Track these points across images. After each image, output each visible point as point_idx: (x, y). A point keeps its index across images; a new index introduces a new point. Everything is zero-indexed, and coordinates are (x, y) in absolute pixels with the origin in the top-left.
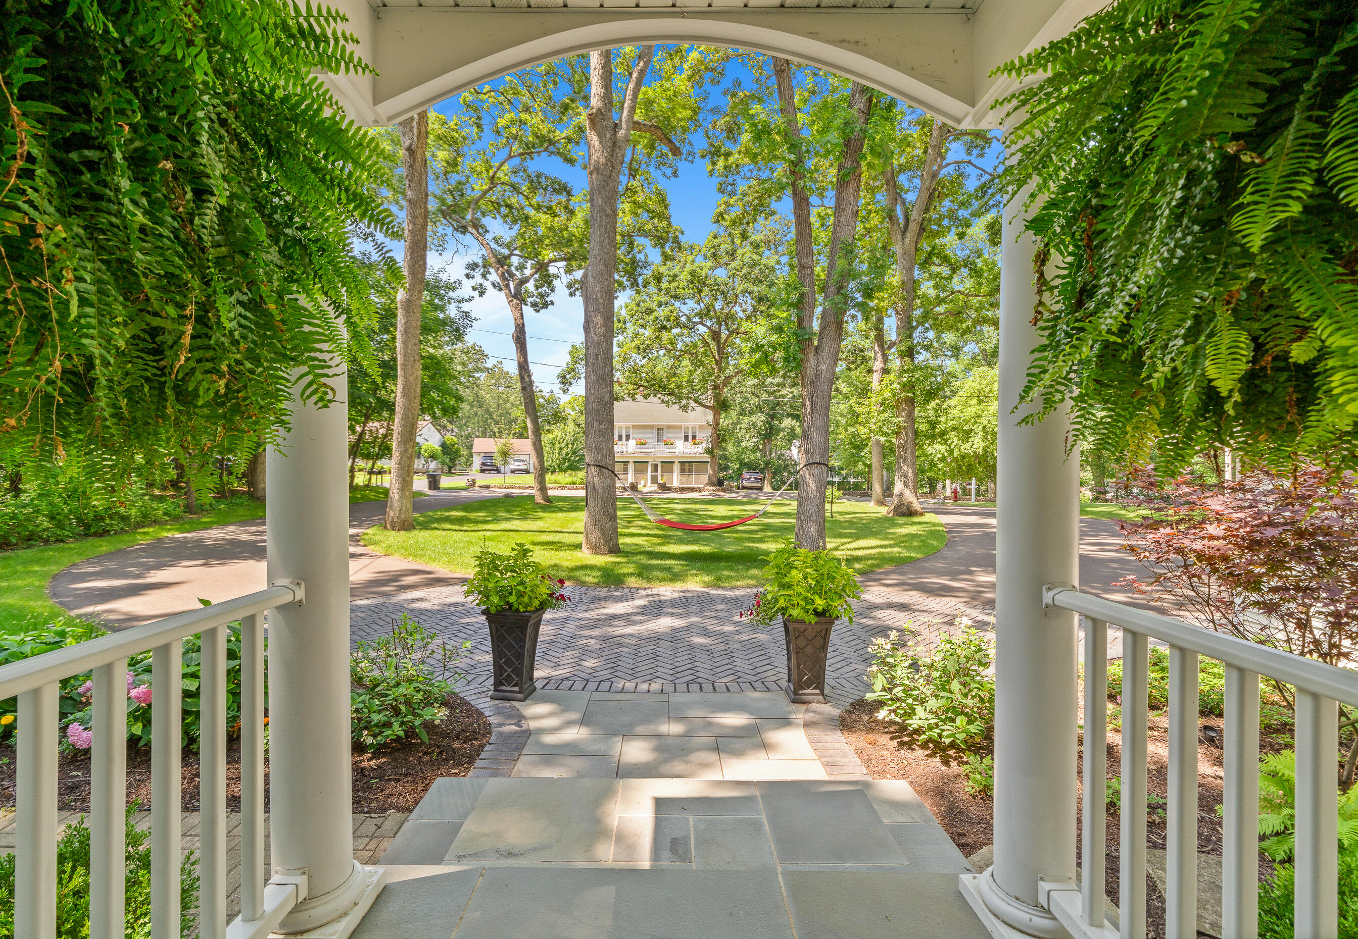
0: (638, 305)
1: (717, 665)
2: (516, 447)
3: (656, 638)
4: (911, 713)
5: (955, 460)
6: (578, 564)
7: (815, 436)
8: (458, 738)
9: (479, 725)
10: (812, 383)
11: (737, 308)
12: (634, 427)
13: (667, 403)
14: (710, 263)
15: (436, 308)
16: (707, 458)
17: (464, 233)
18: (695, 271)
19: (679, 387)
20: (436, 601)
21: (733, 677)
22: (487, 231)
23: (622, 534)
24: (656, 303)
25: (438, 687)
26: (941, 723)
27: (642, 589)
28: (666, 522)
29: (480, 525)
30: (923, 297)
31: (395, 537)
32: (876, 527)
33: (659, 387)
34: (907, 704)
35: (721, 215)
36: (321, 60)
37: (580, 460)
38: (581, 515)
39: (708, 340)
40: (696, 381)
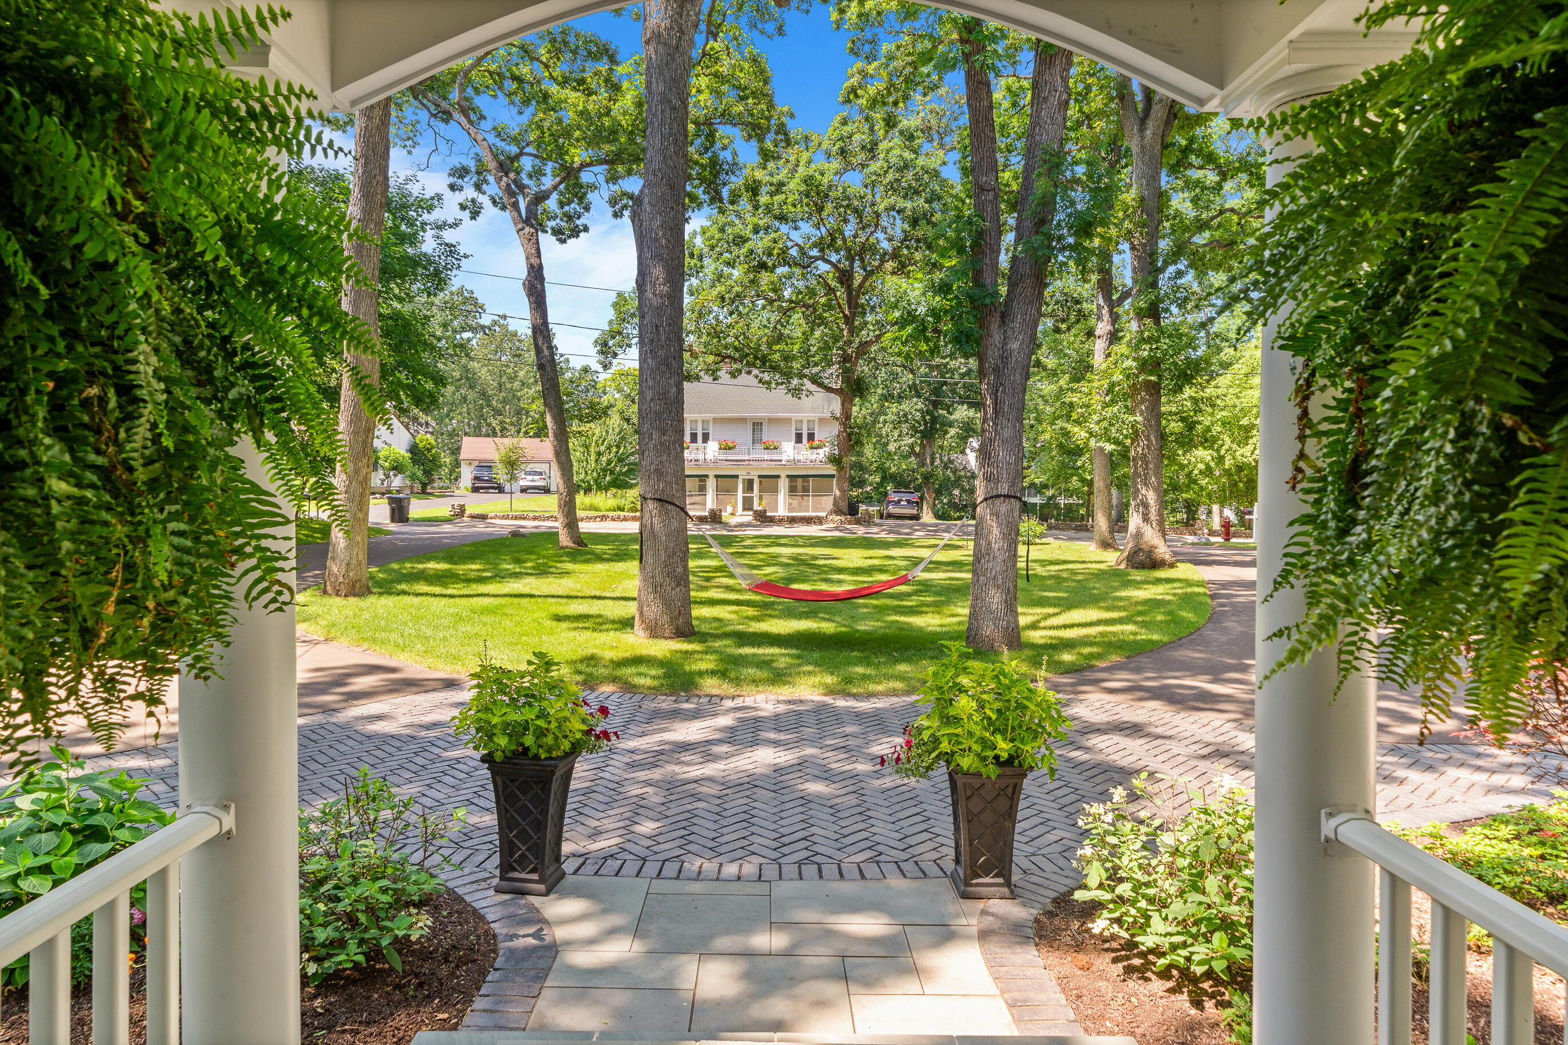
0: (722, 230)
1: (845, 831)
2: (529, 453)
3: (751, 783)
4: (1143, 924)
5: (1228, 473)
6: (627, 655)
7: (1002, 454)
8: (447, 961)
9: (478, 937)
10: (996, 370)
11: (880, 235)
12: (715, 420)
13: (769, 383)
14: (835, 164)
15: (403, 239)
16: (831, 470)
17: (446, 121)
18: (811, 177)
19: (787, 358)
20: (408, 720)
21: (869, 854)
22: (483, 117)
23: (696, 602)
24: (750, 227)
25: (416, 883)
26: (1190, 941)
27: (728, 698)
28: (766, 587)
29: (474, 586)
30: (1174, 218)
31: (341, 608)
32: (1098, 587)
33: (756, 358)
34: (1139, 910)
35: (853, 90)
36: (276, 141)
37: (630, 471)
38: (633, 566)
39: (833, 284)
40: (813, 349)
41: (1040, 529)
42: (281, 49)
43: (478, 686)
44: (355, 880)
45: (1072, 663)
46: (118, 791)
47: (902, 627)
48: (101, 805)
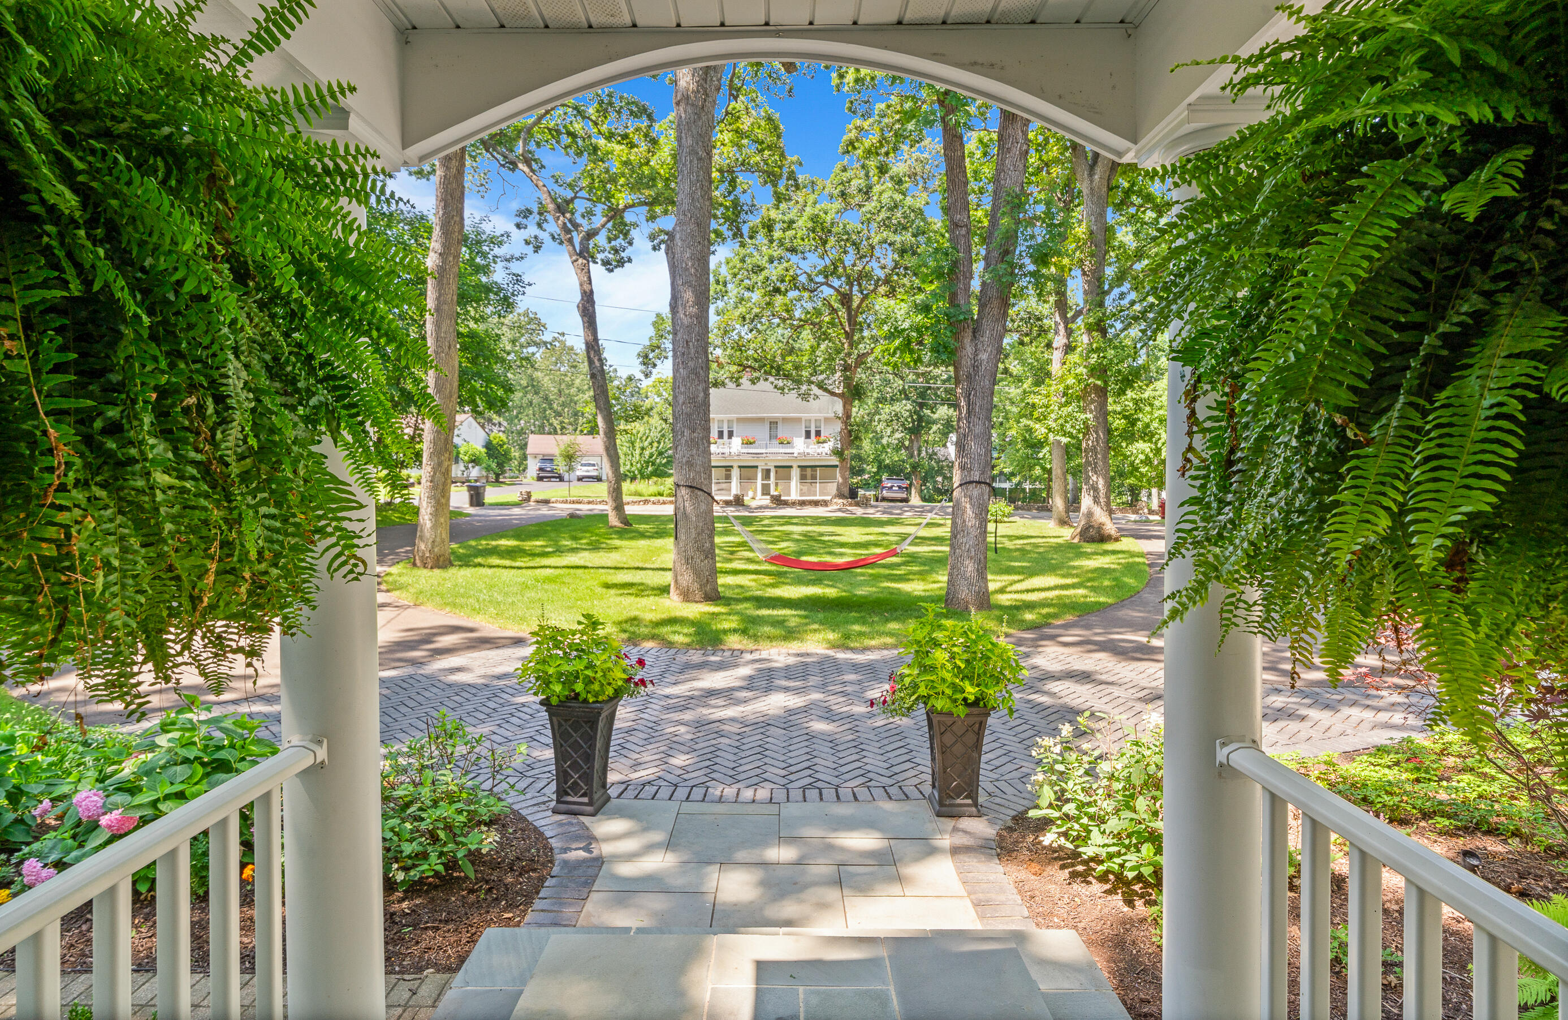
0: (743, 261)
1: (842, 762)
2: (584, 448)
3: (764, 724)
4: (1084, 838)
6: (664, 616)
7: (973, 446)
8: (512, 870)
9: (538, 850)
10: (969, 377)
11: (874, 264)
12: (739, 420)
13: (783, 389)
14: (838, 204)
15: (479, 269)
16: (835, 461)
17: (512, 170)
18: (817, 216)
19: (797, 367)
20: (482, 671)
21: (861, 780)
22: (543, 167)
23: (721, 572)
24: (766, 258)
25: (486, 805)
26: (1123, 851)
27: (747, 651)
28: (779, 559)
29: (538, 559)
30: (1119, 248)
31: (428, 578)
32: (1056, 558)
33: (772, 367)
34: (1081, 825)
35: (851, 143)
36: (348, 193)
37: (668, 462)
38: (669, 542)
39: (836, 305)
40: (820, 360)
41: (1010, 509)
42: (358, 114)
43: (537, 642)
44: (435, 803)
45: (1033, 621)
46: (240, 731)
47: (892, 592)
48: (226, 742)
